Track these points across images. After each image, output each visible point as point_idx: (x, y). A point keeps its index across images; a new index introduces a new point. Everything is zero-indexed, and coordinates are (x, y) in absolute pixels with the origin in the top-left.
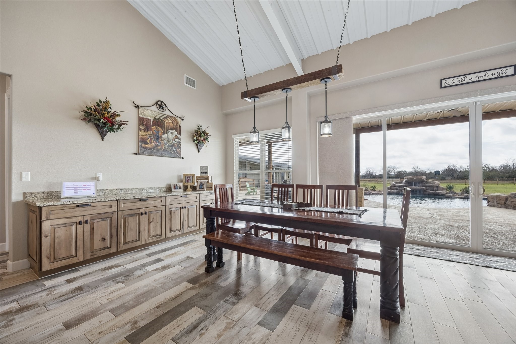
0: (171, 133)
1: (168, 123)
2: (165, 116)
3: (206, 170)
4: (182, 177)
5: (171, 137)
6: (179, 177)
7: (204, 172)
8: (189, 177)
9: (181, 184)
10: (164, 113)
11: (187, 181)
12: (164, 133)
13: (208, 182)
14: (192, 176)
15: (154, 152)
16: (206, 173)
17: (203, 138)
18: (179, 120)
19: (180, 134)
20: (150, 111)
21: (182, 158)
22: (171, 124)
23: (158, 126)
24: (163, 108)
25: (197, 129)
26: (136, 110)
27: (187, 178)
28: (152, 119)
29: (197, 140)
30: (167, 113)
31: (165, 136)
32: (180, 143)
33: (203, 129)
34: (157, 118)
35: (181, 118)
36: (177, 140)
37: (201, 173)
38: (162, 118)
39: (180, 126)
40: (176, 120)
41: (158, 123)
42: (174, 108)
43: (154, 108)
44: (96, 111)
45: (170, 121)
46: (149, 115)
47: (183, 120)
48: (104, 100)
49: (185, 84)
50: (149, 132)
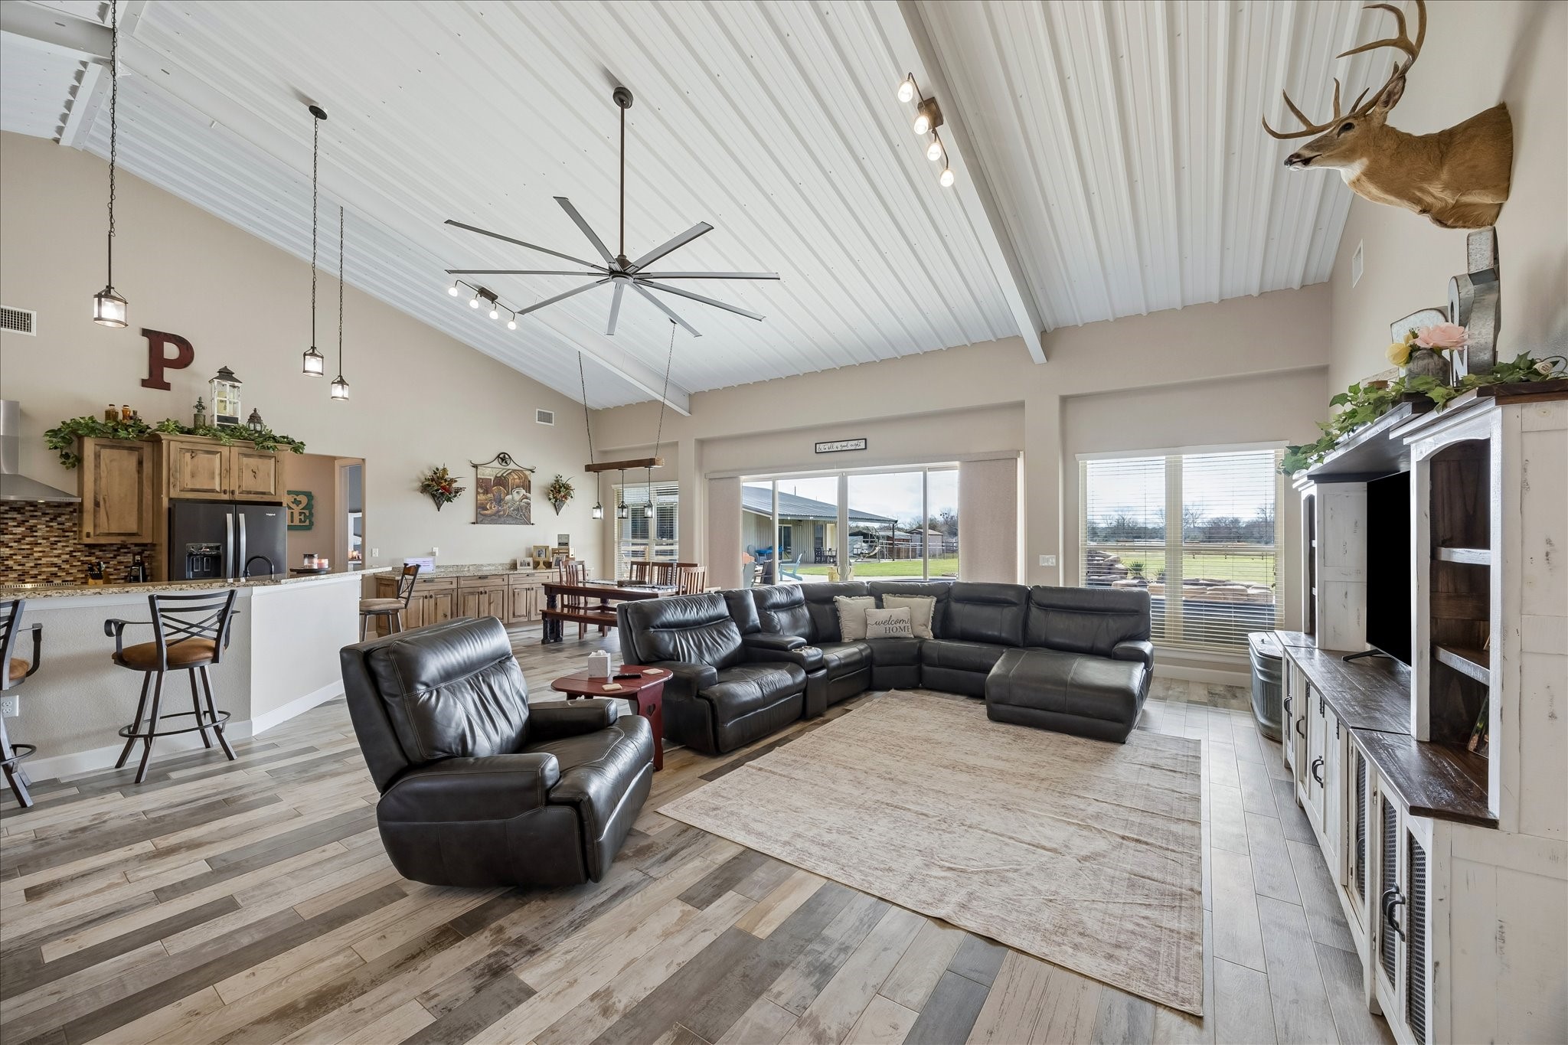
0: (517, 492)
1: (515, 479)
2: (510, 471)
3: (566, 540)
4: (532, 549)
5: (517, 497)
6: (527, 549)
7: (563, 543)
8: (541, 550)
9: (530, 559)
10: (508, 467)
11: (539, 555)
12: (508, 494)
13: (567, 556)
14: (545, 549)
15: (495, 519)
16: (566, 544)
17: (563, 493)
18: (527, 473)
20: (490, 469)
21: (533, 524)
24: (506, 462)
25: (554, 482)
26: (474, 470)
27: (538, 551)
28: (493, 478)
29: (555, 497)
30: (512, 466)
31: (509, 497)
32: (529, 504)
33: (564, 480)
34: (498, 475)
35: (531, 470)
37: (559, 544)
38: (505, 475)
39: (529, 482)
40: (524, 474)
41: (501, 481)
42: (521, 459)
43: (496, 464)
44: (433, 480)
45: (516, 477)
46: (489, 473)
47: (533, 472)
48: (441, 467)
49: (537, 422)
50: (489, 495)
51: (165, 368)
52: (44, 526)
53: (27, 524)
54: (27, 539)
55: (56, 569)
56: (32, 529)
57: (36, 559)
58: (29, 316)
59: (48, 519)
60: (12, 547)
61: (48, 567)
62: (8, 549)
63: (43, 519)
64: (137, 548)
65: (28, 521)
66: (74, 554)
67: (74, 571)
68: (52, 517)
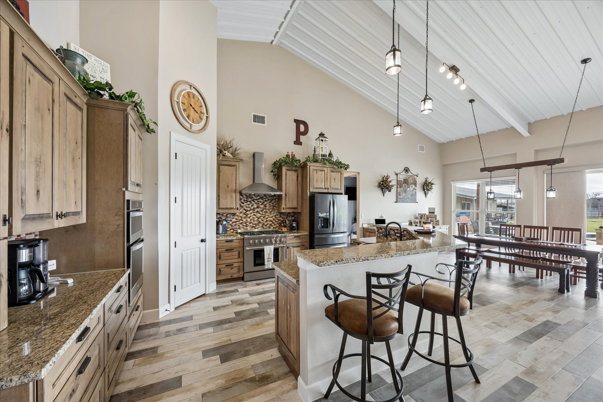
0: (412, 187)
1: (410, 180)
2: (409, 176)
3: (433, 211)
4: (417, 215)
5: (412, 189)
6: (415, 215)
7: (432, 212)
8: (422, 216)
9: (417, 220)
10: (408, 174)
11: (421, 218)
12: (408, 188)
13: (436, 219)
14: (424, 215)
15: (404, 201)
16: (433, 213)
17: (430, 187)
18: (415, 177)
19: (416, 187)
20: (402, 175)
21: (417, 202)
22: (412, 181)
23: (406, 183)
24: (408, 172)
25: (425, 181)
26: (396, 176)
27: (421, 216)
28: (403, 180)
29: (426, 189)
30: (410, 174)
31: (409, 189)
32: (416, 192)
33: (429, 180)
34: (405, 178)
35: (416, 175)
36: (414, 191)
37: (430, 212)
38: (407, 178)
39: (416, 181)
40: (414, 178)
41: (406, 181)
42: (414, 170)
43: (404, 173)
44: (383, 182)
45: (411, 179)
46: (401, 177)
47: (417, 176)
48: (386, 175)
49: (419, 151)
50: (401, 188)
51: (301, 136)
52: (268, 205)
53: (264, 204)
54: (264, 210)
55: (271, 223)
56: (265, 206)
57: (266, 218)
58: (264, 117)
59: (269, 202)
60: (260, 213)
61: (269, 222)
62: (259, 214)
63: (268, 202)
64: (293, 214)
65: (264, 203)
66: (276, 216)
67: (276, 223)
68: (270, 201)
